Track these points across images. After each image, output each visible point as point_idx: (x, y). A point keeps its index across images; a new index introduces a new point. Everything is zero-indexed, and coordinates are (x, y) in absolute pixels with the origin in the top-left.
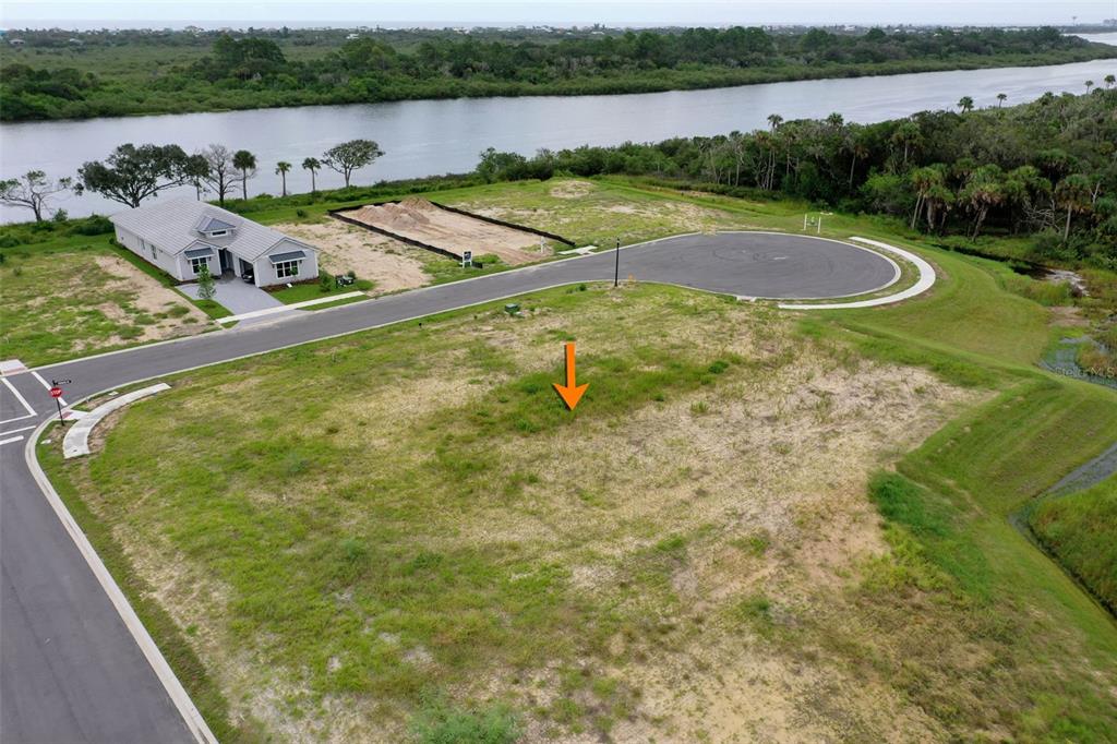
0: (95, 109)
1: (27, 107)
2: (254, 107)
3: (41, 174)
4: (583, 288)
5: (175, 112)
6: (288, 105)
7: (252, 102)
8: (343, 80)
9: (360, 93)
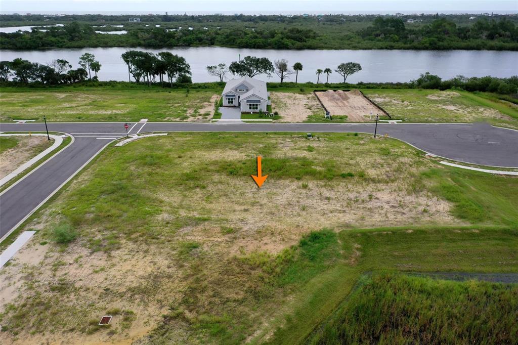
0: (306, 46)
1: (283, 44)
2: (371, 49)
3: (224, 65)
4: (356, 135)
5: (336, 49)
6: (387, 48)
7: (370, 47)
8: (419, 38)
9: (425, 45)
